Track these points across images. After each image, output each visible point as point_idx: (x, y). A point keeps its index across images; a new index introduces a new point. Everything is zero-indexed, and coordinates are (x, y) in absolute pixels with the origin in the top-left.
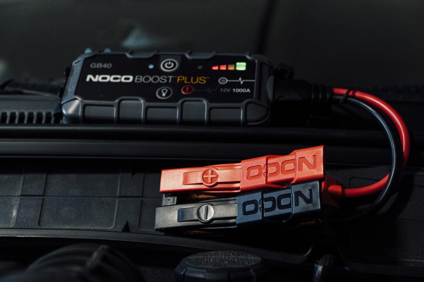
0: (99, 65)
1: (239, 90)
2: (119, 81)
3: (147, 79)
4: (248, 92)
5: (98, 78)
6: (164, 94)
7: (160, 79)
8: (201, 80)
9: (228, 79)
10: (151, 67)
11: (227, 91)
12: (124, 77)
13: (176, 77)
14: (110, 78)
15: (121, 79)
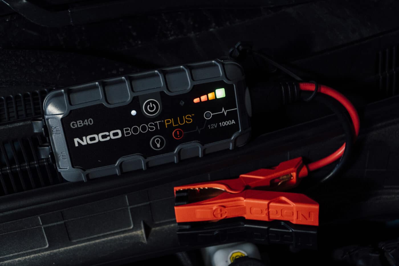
0: (80, 124)
1: (225, 124)
2: (108, 138)
3: (135, 130)
4: (233, 123)
5: (86, 141)
6: (158, 145)
7: (149, 128)
8: (188, 119)
9: (212, 113)
10: (134, 113)
11: (214, 127)
12: (112, 133)
13: (163, 121)
14: (99, 138)
15: (109, 136)
